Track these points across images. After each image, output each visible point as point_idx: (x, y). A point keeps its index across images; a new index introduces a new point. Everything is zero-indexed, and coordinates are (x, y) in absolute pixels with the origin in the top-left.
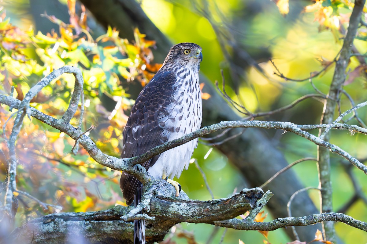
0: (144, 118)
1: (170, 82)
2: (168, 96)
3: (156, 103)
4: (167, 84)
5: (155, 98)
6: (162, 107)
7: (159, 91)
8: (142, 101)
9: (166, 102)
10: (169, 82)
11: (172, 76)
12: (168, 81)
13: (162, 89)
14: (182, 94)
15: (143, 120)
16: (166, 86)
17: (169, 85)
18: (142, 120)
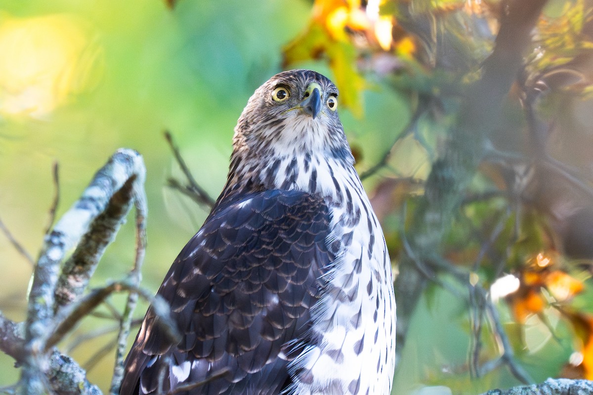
0: (212, 333)
1: (309, 219)
2: (299, 266)
3: (257, 283)
4: (295, 223)
5: (255, 265)
6: (280, 302)
7: (268, 244)
8: (204, 270)
9: (293, 287)
10: (304, 220)
11: (313, 203)
12: (301, 217)
13: (281, 239)
14: (358, 263)
15: (209, 338)
16: (293, 229)
17: (304, 227)
18: (204, 337)
